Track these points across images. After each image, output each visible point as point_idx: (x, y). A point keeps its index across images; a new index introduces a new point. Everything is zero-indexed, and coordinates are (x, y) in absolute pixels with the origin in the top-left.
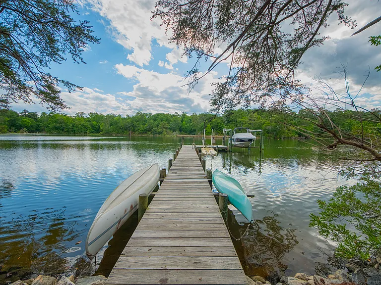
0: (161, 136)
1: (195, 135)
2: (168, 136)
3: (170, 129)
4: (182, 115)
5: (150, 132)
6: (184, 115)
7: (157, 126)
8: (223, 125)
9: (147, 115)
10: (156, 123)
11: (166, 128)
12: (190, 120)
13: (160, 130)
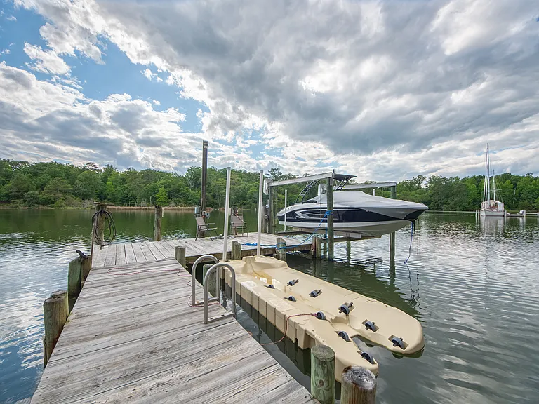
0: (49, 208)
1: (134, 205)
2: (69, 208)
3: (76, 195)
4: (106, 170)
5: (19, 201)
6: (109, 170)
7: (42, 187)
8: (188, 189)
9: (14, 163)
10: (38, 181)
11: (66, 192)
12: (123, 179)
13: (47, 196)
